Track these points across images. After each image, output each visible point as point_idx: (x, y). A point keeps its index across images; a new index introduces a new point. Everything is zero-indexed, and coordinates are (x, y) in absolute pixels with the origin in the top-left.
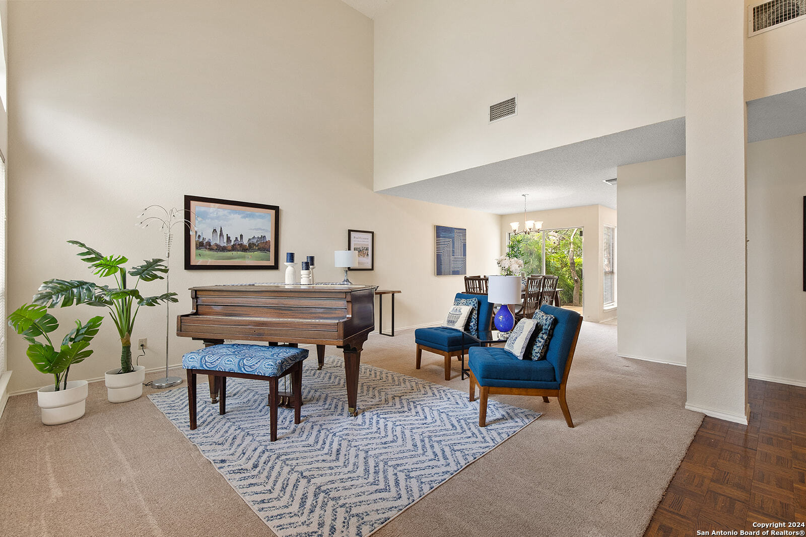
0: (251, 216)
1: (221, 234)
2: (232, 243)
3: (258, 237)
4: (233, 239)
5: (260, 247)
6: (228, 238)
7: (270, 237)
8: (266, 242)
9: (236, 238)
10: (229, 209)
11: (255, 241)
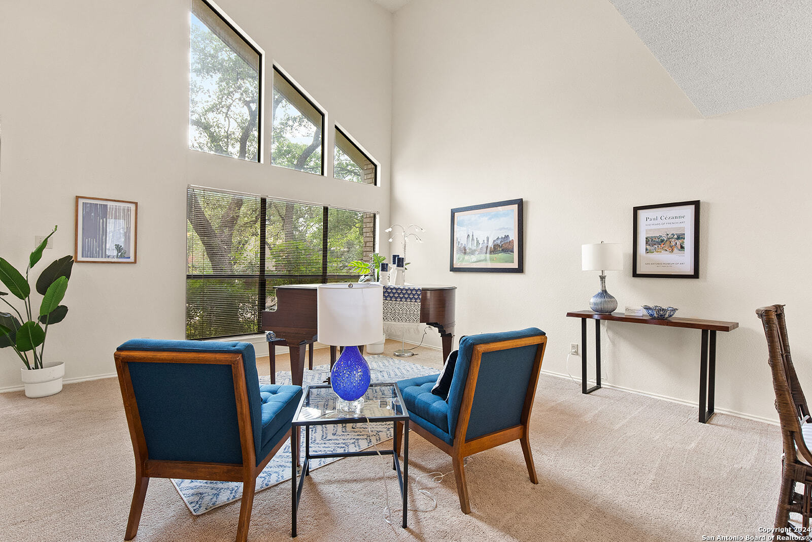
0: (496, 216)
1: (473, 239)
2: (481, 246)
3: (502, 238)
4: (481, 242)
5: (503, 248)
6: (478, 242)
7: (514, 236)
8: (510, 241)
9: (484, 241)
10: (478, 214)
11: (499, 242)
